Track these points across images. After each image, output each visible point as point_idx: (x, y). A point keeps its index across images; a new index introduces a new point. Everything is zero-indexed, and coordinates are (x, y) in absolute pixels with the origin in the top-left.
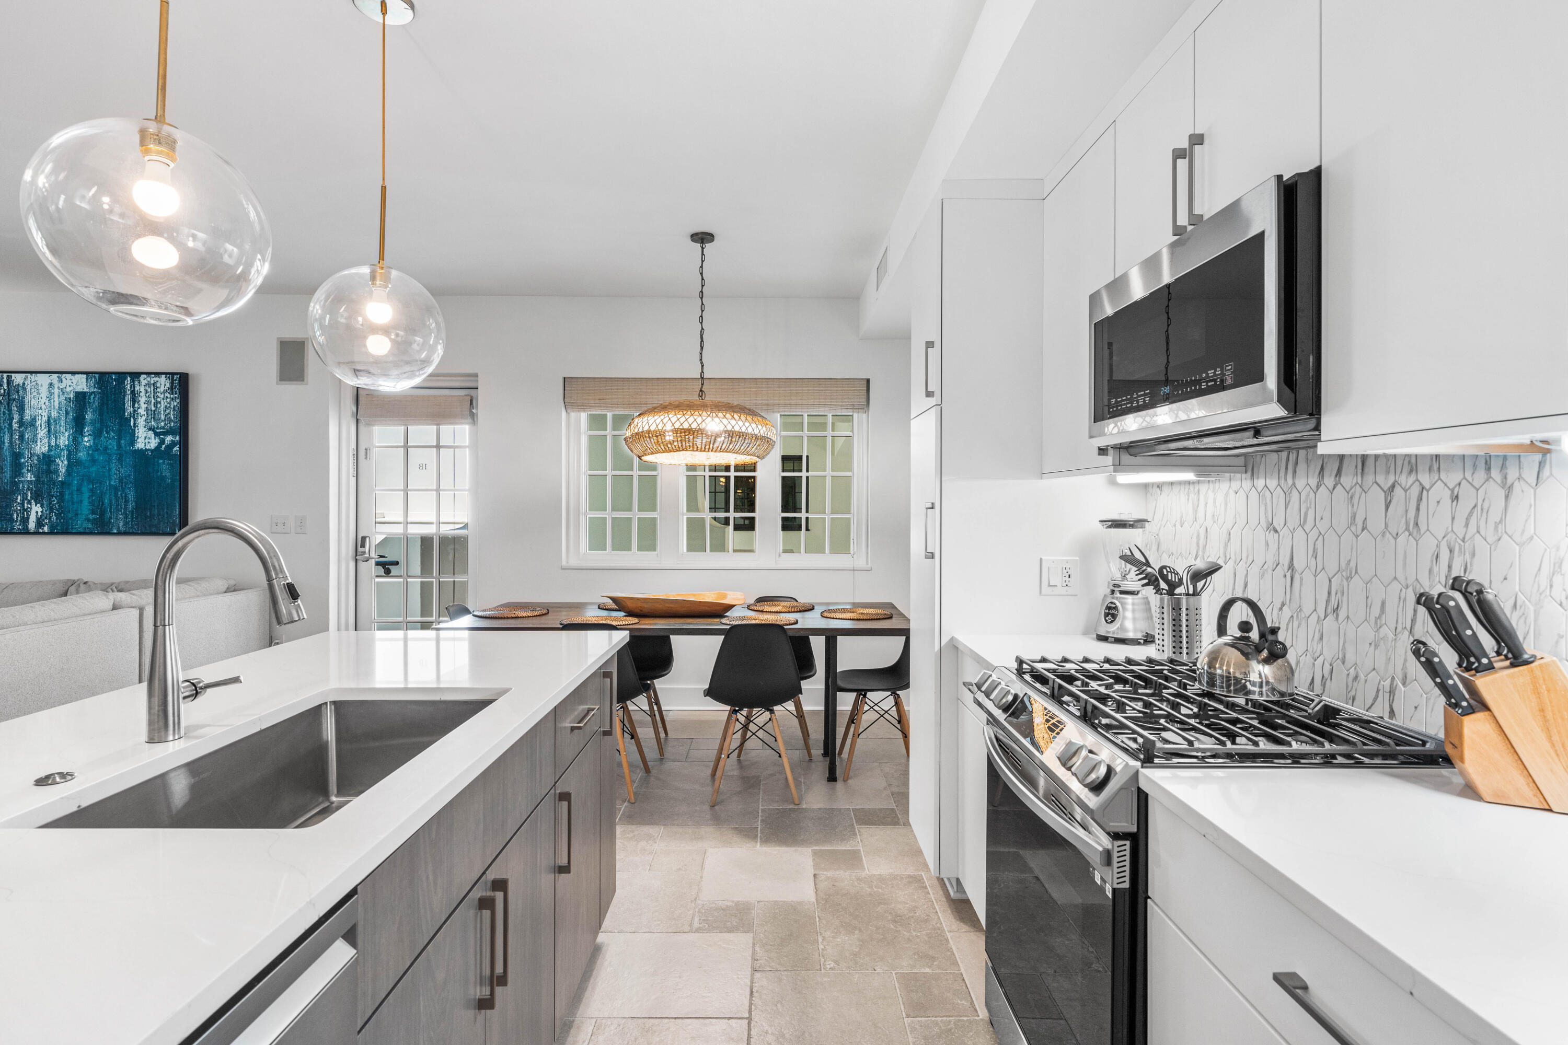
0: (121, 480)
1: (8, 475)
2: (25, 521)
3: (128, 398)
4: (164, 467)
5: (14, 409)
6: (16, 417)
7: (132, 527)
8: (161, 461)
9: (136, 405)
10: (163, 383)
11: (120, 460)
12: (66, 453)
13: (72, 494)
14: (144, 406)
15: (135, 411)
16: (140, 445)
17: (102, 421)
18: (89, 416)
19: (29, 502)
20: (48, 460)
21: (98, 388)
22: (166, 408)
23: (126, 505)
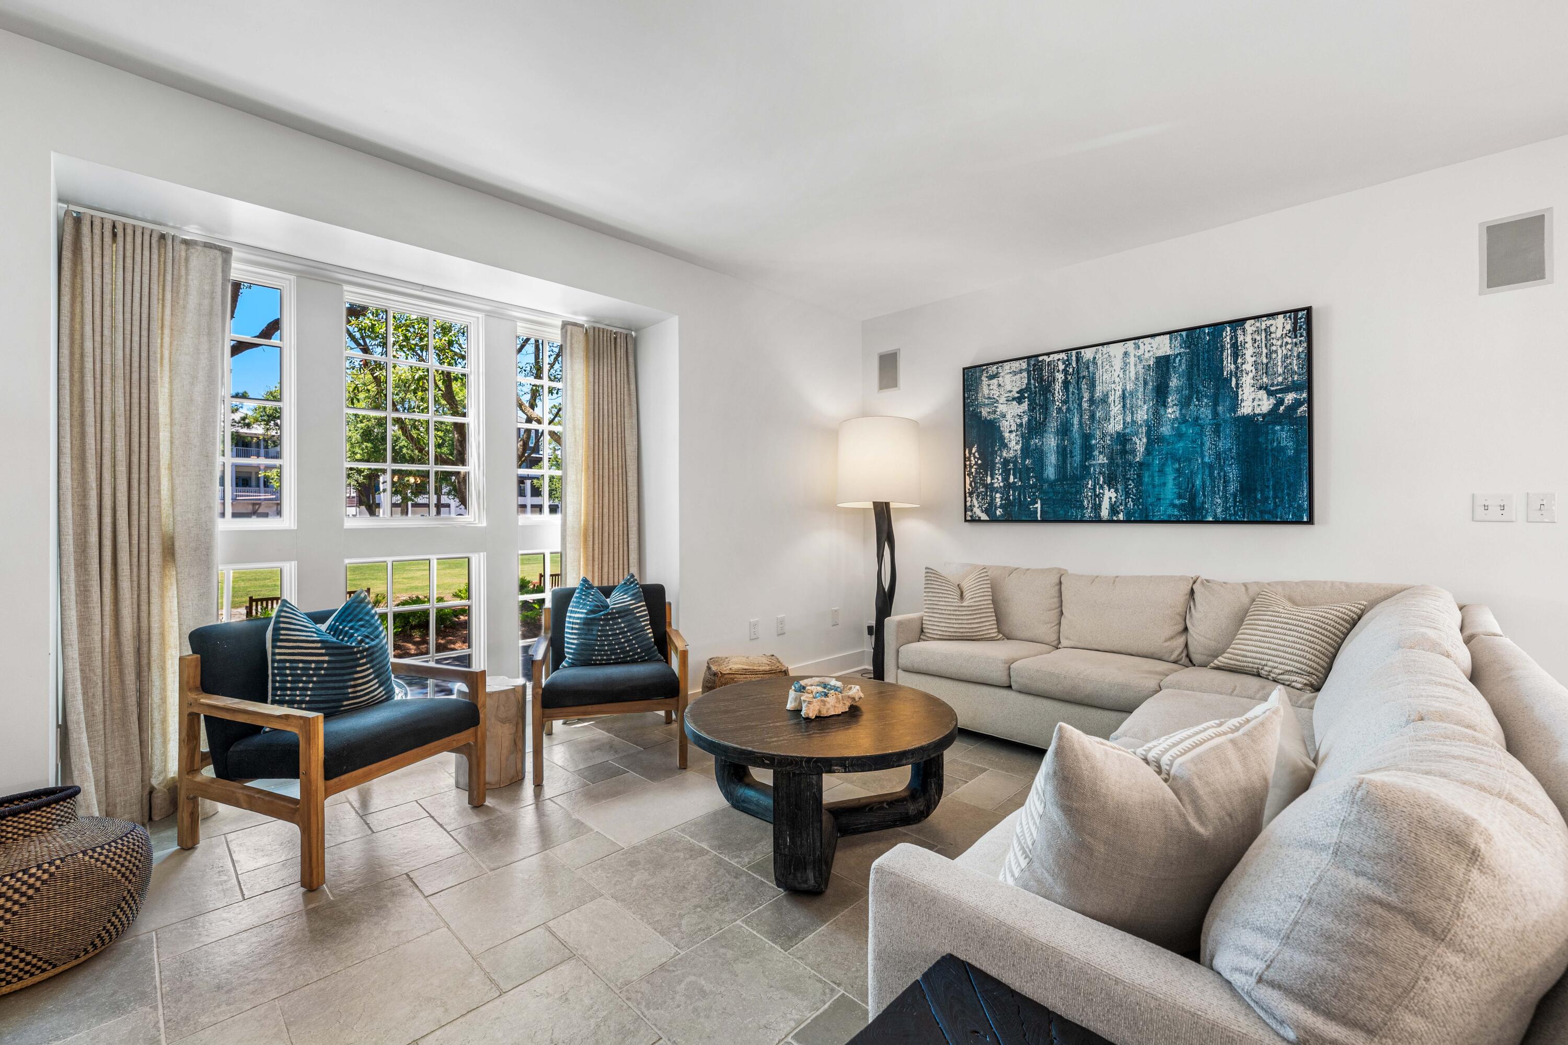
0: (1218, 456)
1: (1078, 458)
2: (1097, 508)
3: (1228, 353)
4: (1284, 435)
5: (1084, 387)
6: (1086, 396)
7: (1236, 513)
8: (1278, 428)
9: (1240, 361)
10: (1281, 325)
11: (1217, 431)
12: (1144, 429)
13: (1152, 477)
14: (1250, 360)
15: (1237, 368)
16: (1246, 409)
17: (1191, 386)
18: (1174, 382)
19: (1102, 487)
20: (1123, 439)
21: (1186, 348)
22: (1286, 357)
23: (1225, 487)
